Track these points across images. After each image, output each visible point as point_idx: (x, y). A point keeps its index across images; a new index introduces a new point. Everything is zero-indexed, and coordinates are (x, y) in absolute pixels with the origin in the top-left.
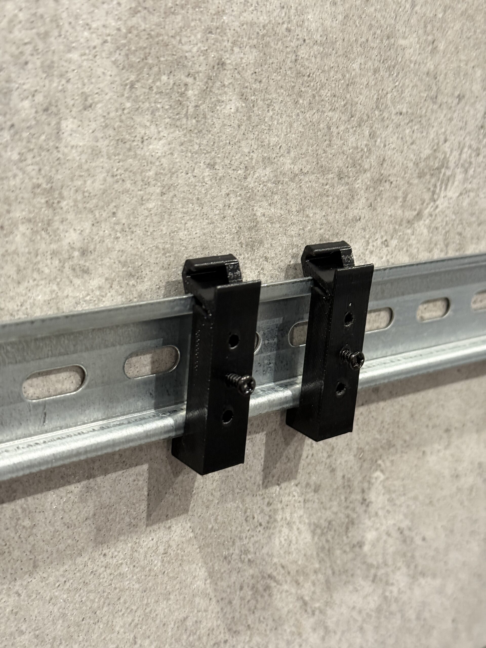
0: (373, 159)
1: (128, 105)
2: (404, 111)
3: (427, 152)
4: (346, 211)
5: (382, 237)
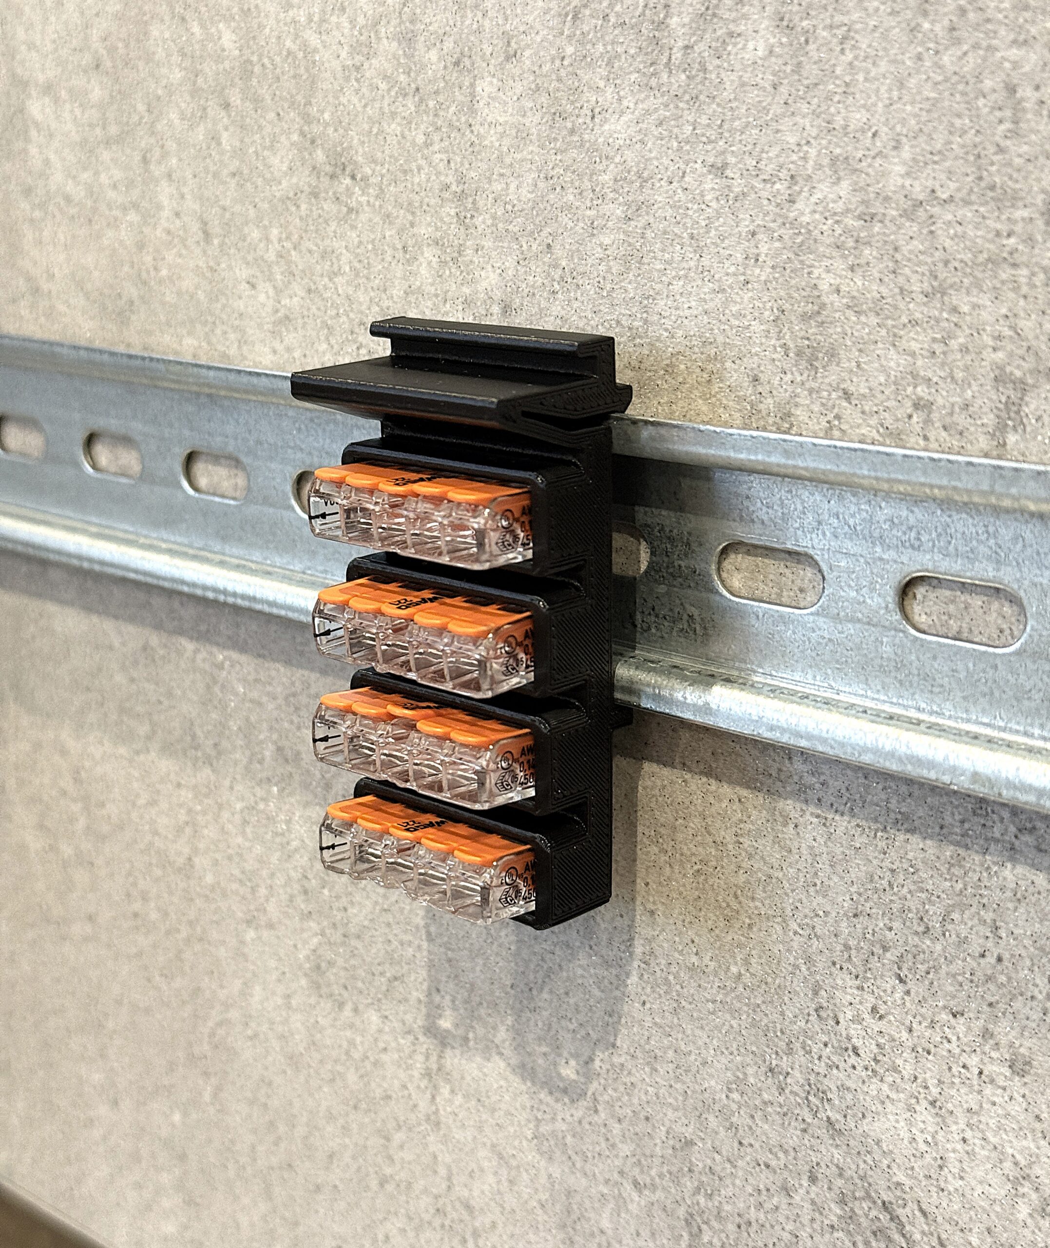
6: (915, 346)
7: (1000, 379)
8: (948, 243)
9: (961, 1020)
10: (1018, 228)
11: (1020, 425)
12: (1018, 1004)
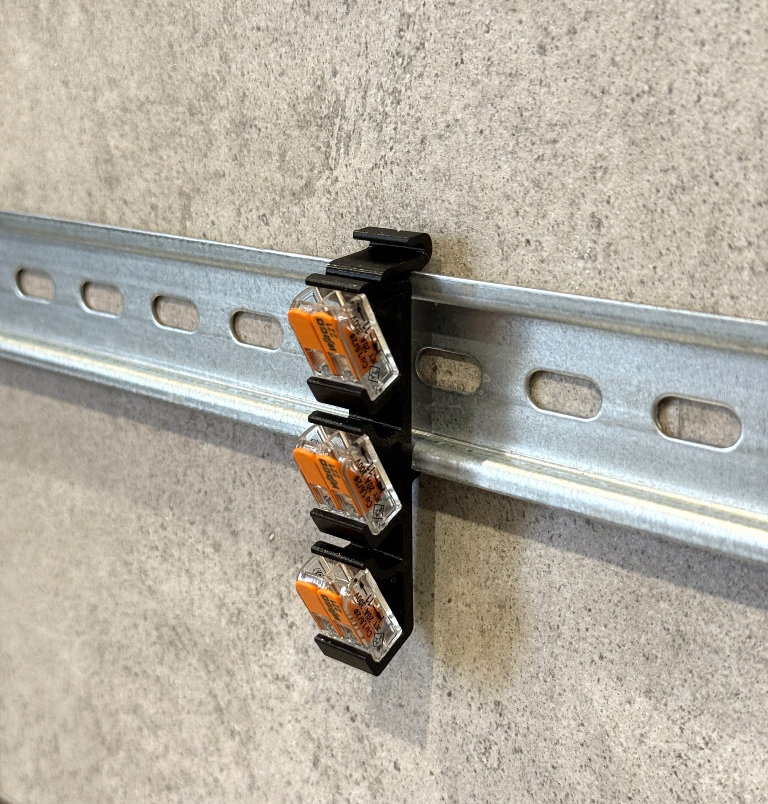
0: (229, 92)
2: (262, 25)
3: (308, 89)
4: (205, 160)
5: (258, 209)
6: (148, 177)
7: (181, 194)
8: (156, 124)
9: (194, 526)
10: (180, 117)
11: (190, 218)
12: (214, 515)
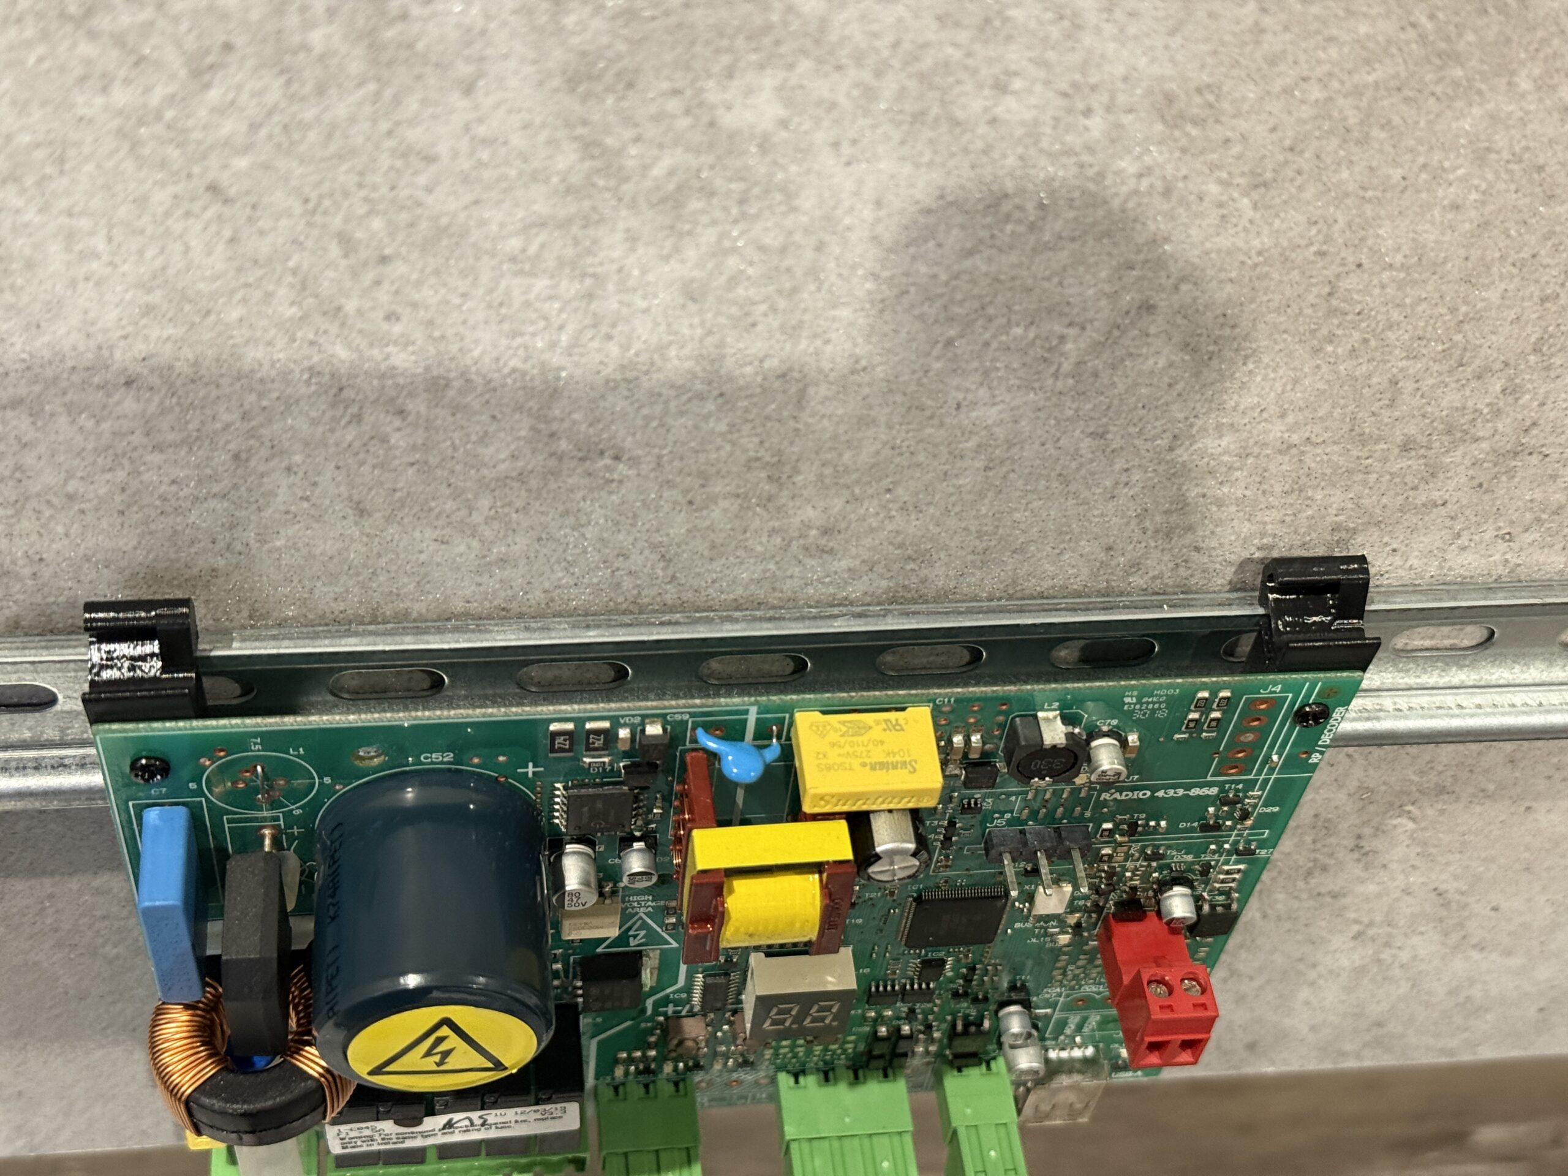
0: (1503, 423)
1: (937, 365)
4: (1411, 493)
5: (1498, 529)
